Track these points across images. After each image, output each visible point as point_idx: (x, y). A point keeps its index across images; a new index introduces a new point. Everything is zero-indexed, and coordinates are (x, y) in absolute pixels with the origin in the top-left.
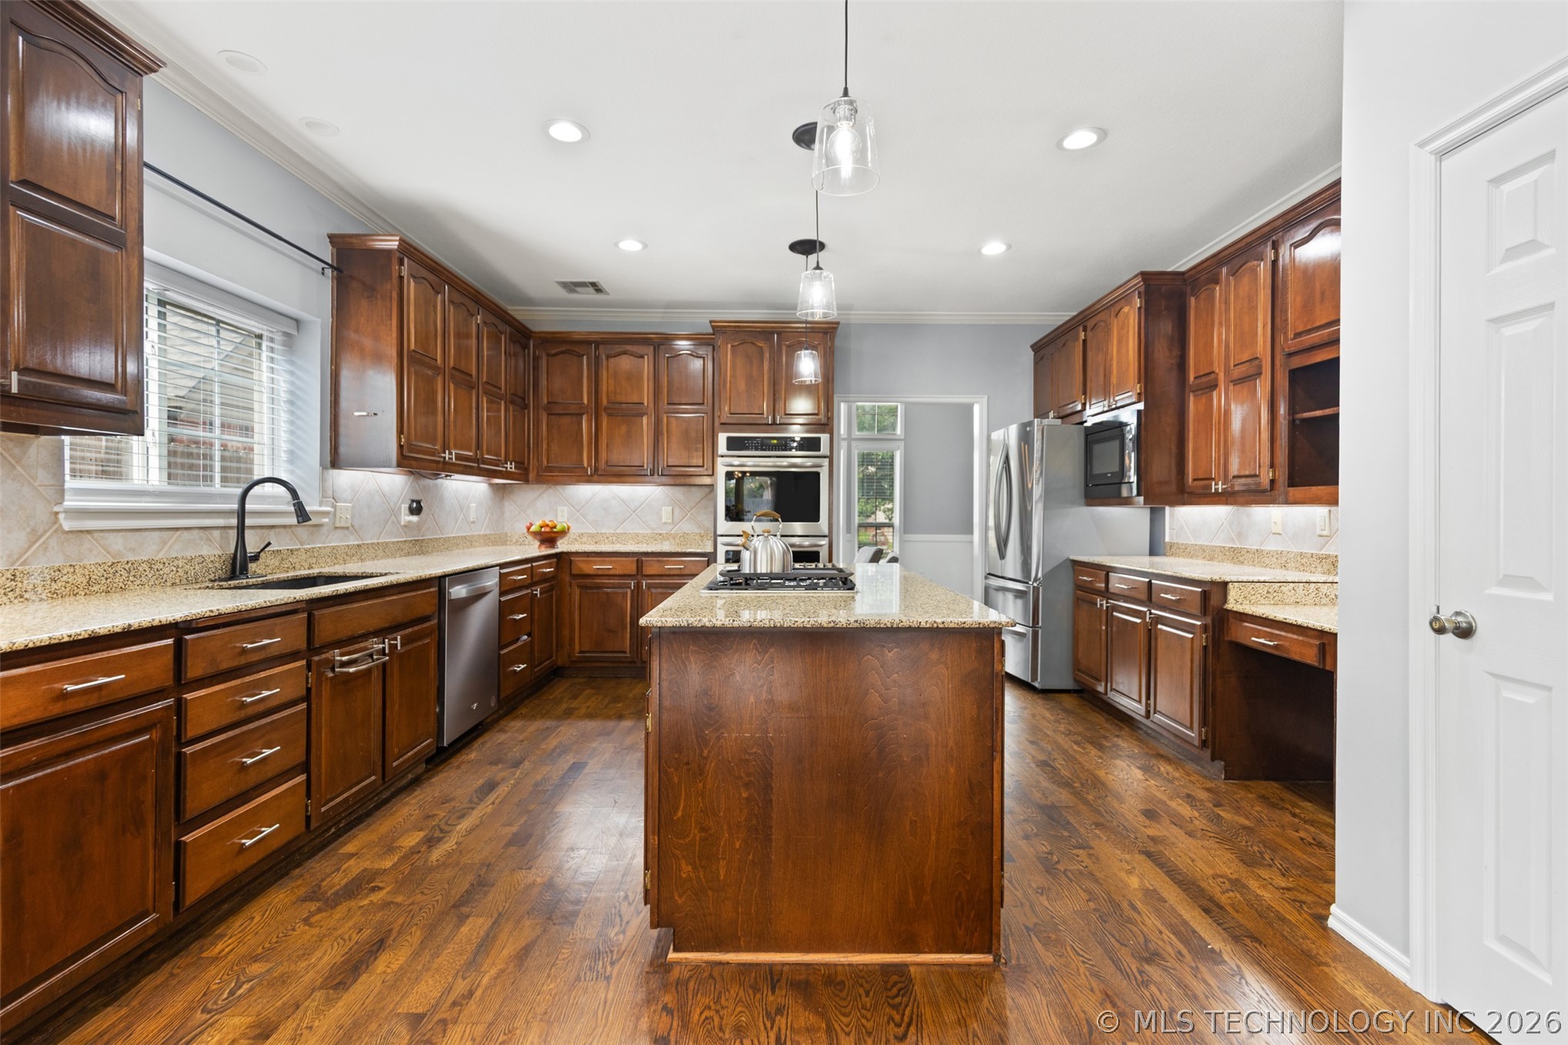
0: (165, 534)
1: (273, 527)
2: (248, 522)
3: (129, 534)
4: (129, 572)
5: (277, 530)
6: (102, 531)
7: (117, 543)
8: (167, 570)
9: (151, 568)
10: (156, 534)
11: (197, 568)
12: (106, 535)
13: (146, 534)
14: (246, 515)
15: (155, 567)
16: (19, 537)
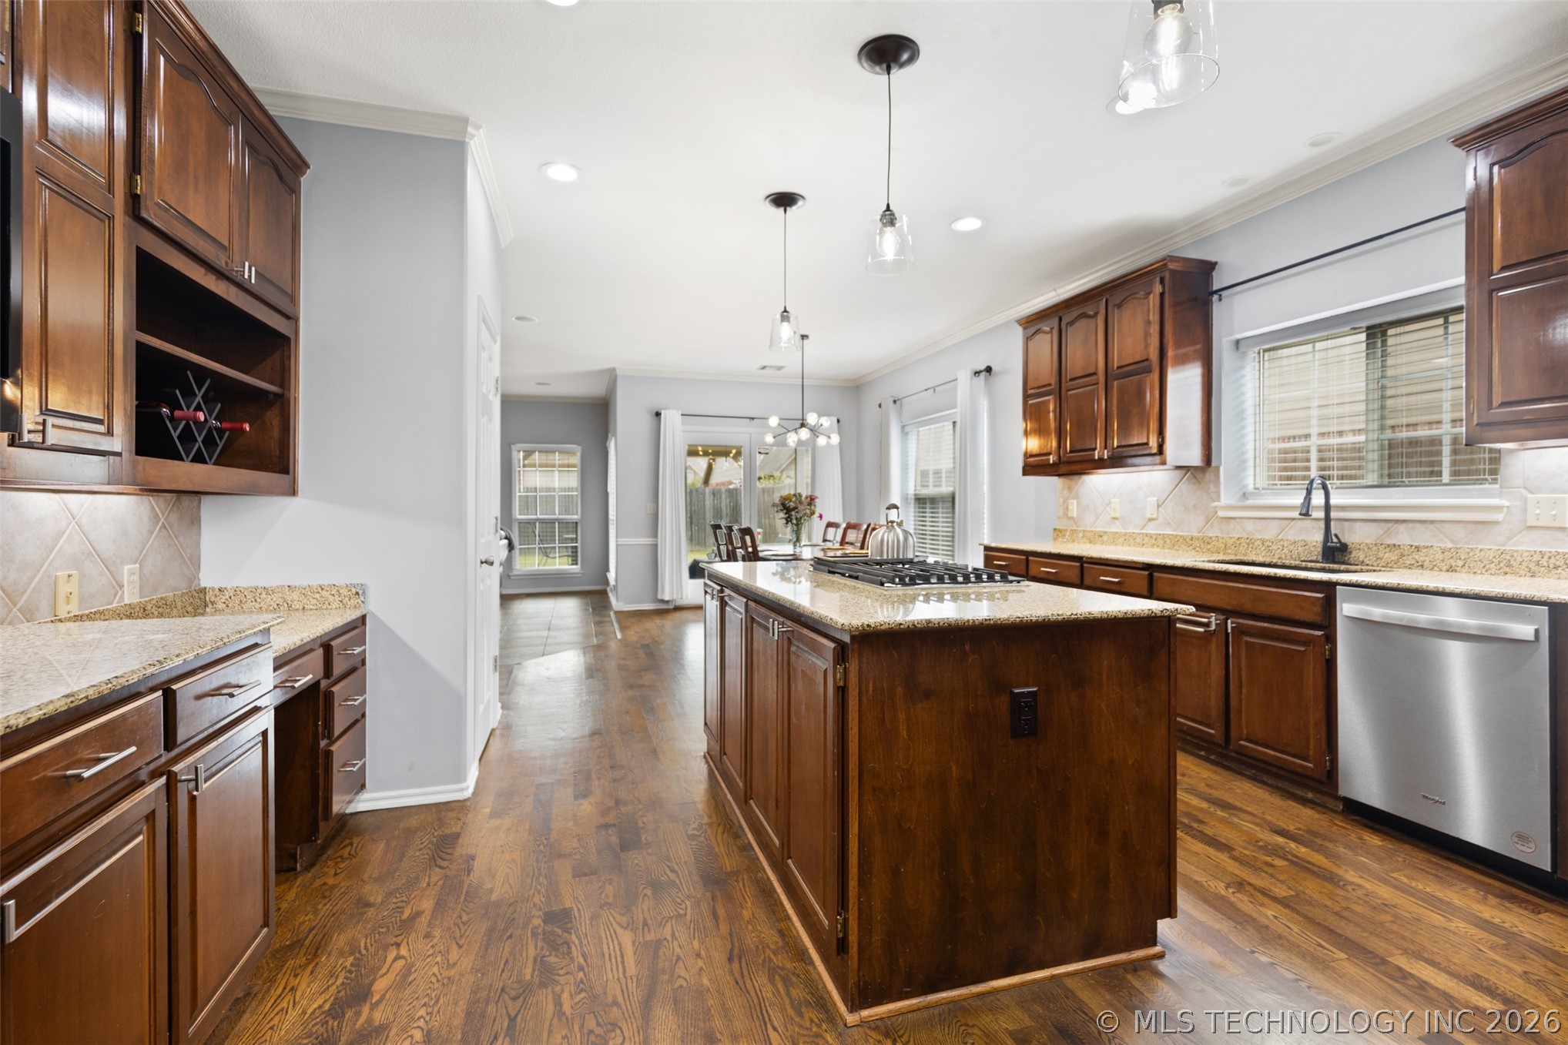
0: (1285, 523)
1: (1404, 521)
2: (1333, 514)
3: (1257, 521)
4: (1248, 544)
5: (1410, 525)
6: (1241, 518)
7: (1250, 526)
8: (1275, 547)
9: (1263, 544)
10: (1276, 522)
11: (1300, 549)
12: (1243, 521)
13: (1268, 521)
14: (1332, 509)
15: (1266, 544)
16: (1201, 520)
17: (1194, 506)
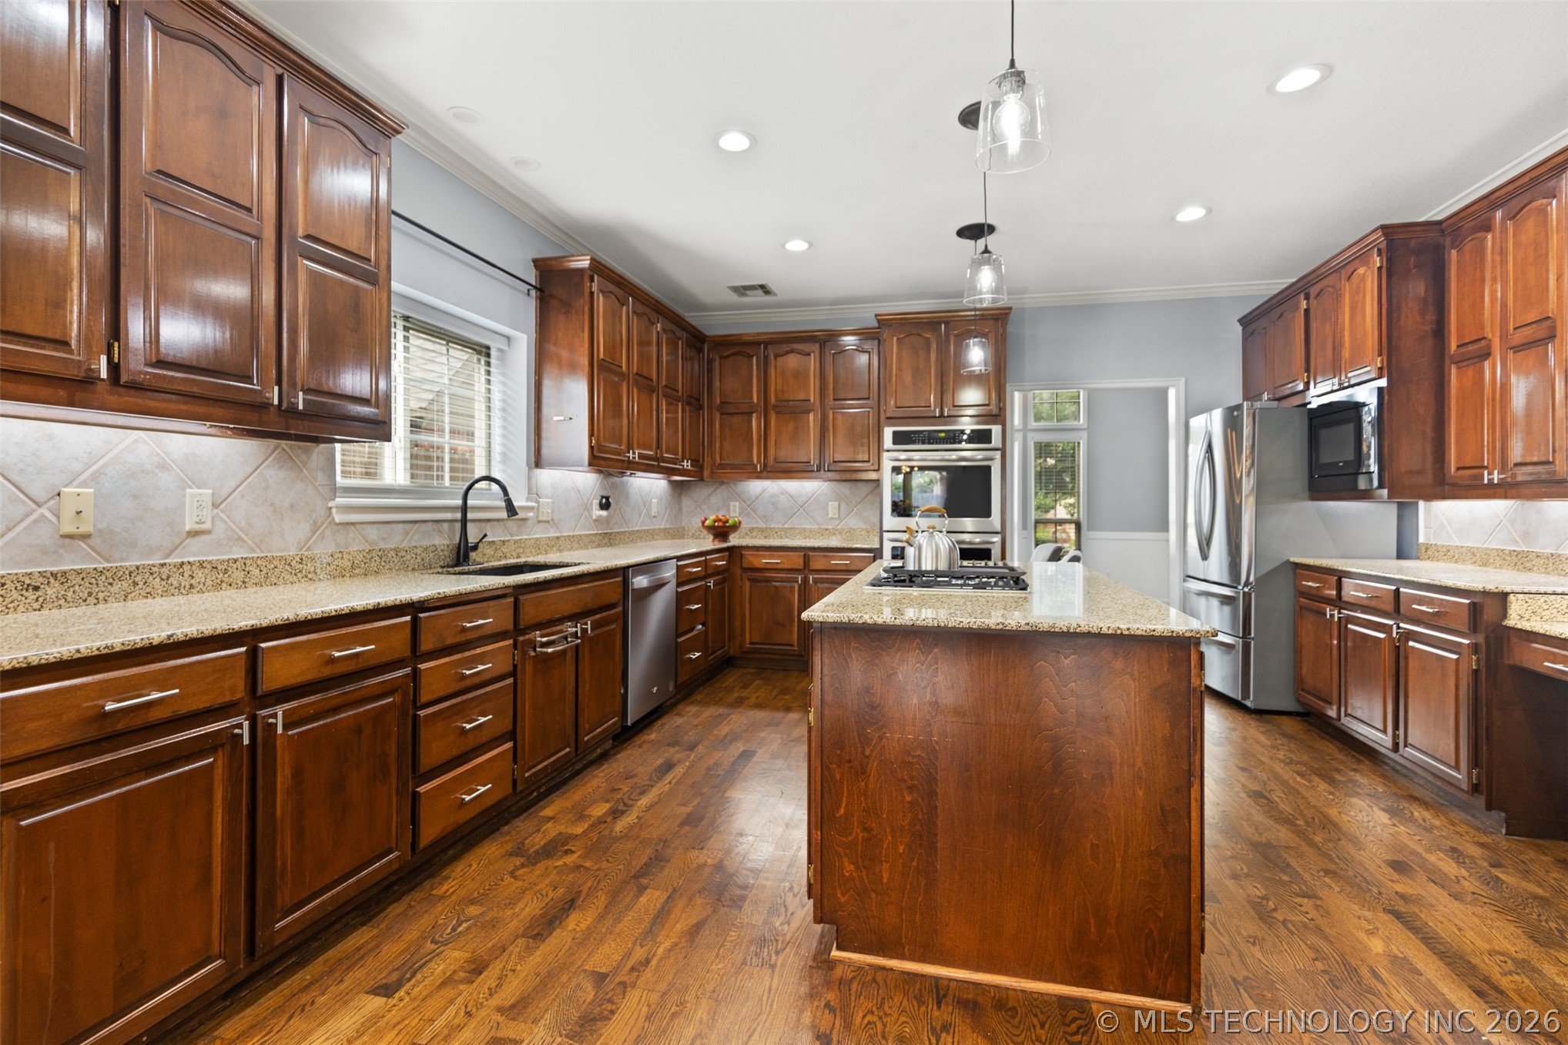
0: (408, 526)
1: (489, 520)
3: (381, 526)
4: (381, 558)
6: (362, 523)
7: (373, 533)
8: (408, 557)
9: (397, 555)
10: (401, 526)
11: (431, 555)
12: (365, 526)
13: (393, 526)
14: (468, 510)
15: (400, 554)
16: (305, 528)
17: (292, 506)
